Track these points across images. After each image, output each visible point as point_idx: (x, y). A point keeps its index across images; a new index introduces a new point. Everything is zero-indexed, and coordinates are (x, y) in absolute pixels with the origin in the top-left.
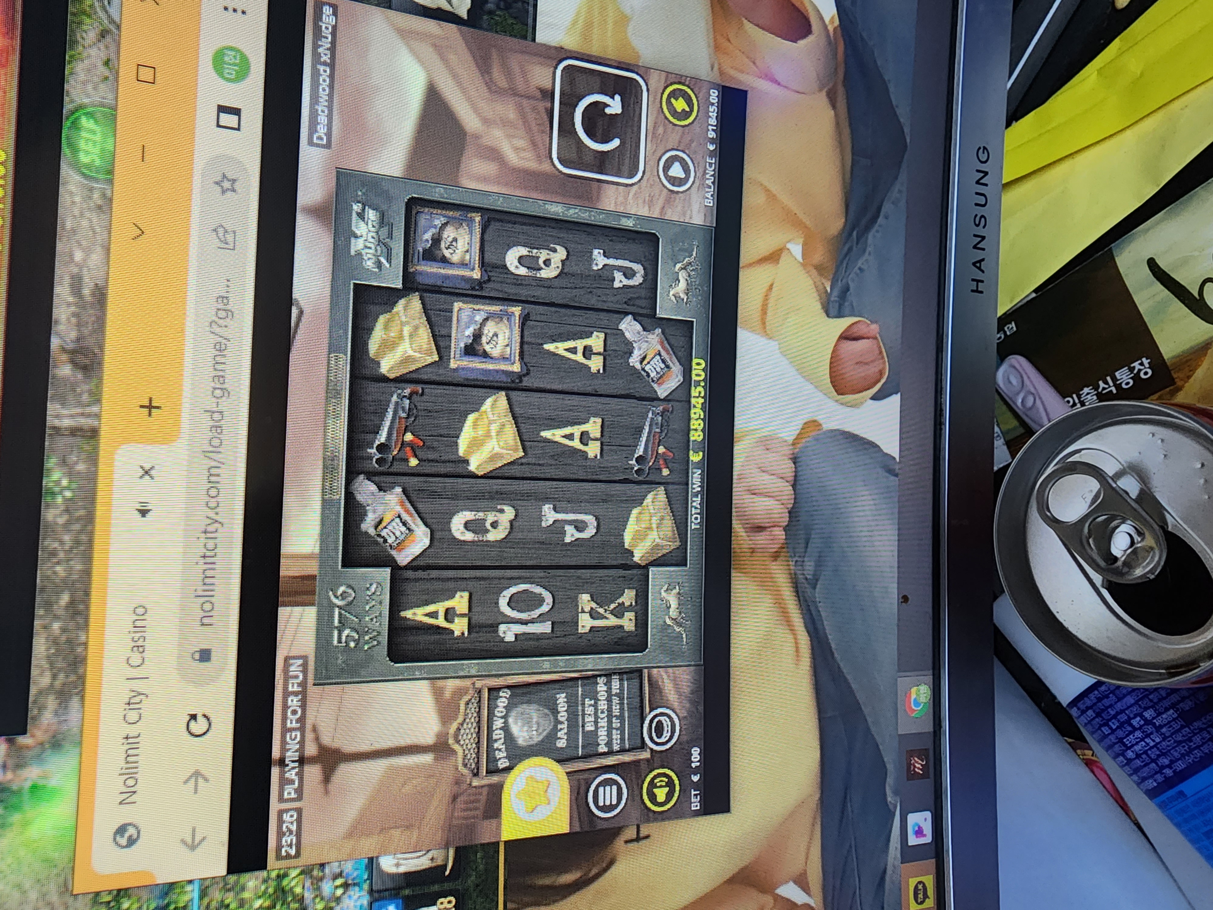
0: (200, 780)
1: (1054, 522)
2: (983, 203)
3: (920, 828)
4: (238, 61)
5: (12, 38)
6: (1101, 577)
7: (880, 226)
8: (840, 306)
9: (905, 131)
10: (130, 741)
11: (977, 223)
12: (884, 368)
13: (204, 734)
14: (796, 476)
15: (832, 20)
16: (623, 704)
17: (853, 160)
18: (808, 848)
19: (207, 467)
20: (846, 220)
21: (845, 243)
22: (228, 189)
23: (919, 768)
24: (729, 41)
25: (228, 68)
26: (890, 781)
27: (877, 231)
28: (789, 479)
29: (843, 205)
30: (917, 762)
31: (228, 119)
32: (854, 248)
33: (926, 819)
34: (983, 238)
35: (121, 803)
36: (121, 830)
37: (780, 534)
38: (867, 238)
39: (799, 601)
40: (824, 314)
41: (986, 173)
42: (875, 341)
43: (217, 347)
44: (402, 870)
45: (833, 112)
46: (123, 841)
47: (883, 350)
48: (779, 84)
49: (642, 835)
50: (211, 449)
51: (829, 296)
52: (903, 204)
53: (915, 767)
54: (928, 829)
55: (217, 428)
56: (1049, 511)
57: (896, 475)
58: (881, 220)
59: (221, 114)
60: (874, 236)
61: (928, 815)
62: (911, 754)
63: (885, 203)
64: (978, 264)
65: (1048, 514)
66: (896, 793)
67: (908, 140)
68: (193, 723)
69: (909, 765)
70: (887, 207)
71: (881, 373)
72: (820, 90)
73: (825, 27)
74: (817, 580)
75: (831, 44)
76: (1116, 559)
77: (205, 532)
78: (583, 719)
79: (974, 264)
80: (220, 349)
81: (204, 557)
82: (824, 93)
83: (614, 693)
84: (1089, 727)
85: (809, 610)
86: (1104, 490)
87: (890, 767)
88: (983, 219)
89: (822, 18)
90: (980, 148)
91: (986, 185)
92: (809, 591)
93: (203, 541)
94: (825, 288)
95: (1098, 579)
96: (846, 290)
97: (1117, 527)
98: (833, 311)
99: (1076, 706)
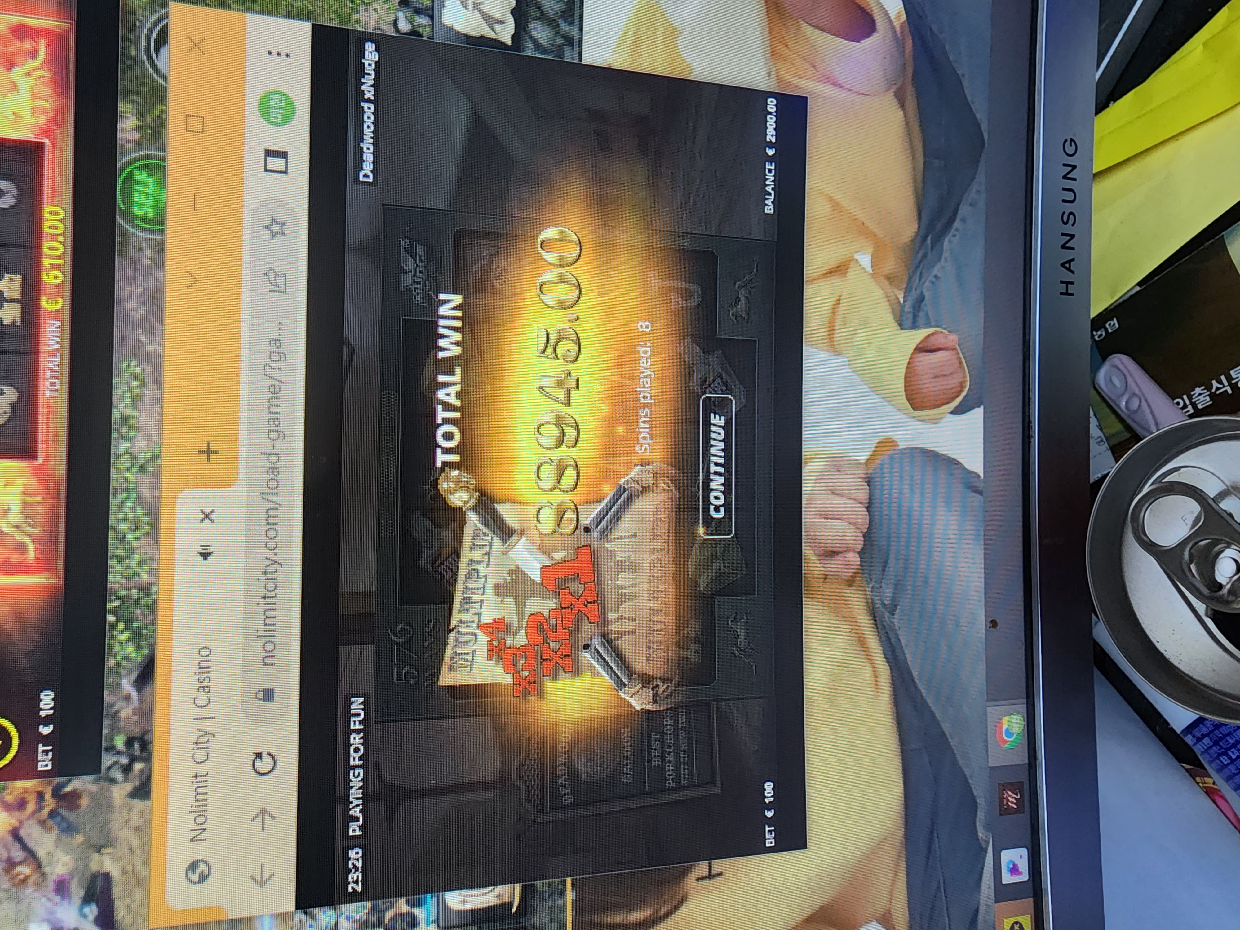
0: (267, 818)
1: (1151, 547)
2: (1072, 199)
3: (1015, 866)
4: (283, 104)
5: (67, 98)
6: (1204, 606)
7: (957, 230)
8: (915, 317)
9: (983, 129)
10: (199, 779)
11: (1065, 220)
12: (965, 381)
13: (270, 772)
14: (870, 498)
15: (898, 16)
16: (691, 738)
17: (925, 163)
18: (893, 885)
19: (264, 509)
20: (919, 227)
21: (920, 248)
22: (277, 233)
23: (1012, 802)
24: (787, 46)
25: (274, 113)
26: (981, 815)
27: (954, 236)
28: (863, 500)
29: (915, 210)
30: (1010, 796)
31: (276, 163)
32: (929, 255)
33: (1021, 857)
34: (1072, 236)
35: (192, 840)
36: (193, 866)
37: (854, 559)
38: (943, 242)
39: (877, 628)
40: (898, 328)
41: (1074, 167)
42: (954, 352)
43: (272, 390)
44: (468, 906)
45: (901, 113)
46: (195, 877)
47: (964, 361)
48: (841, 86)
49: (714, 872)
50: (268, 491)
51: (902, 307)
52: (982, 204)
53: (1008, 800)
54: (1024, 866)
55: (274, 470)
56: (1146, 535)
57: (981, 493)
58: (957, 224)
59: (268, 158)
60: (950, 241)
61: (1024, 852)
62: (1004, 787)
63: (961, 205)
64: (1067, 265)
65: (1145, 538)
66: (988, 827)
67: (986, 137)
68: (258, 763)
69: (1001, 799)
70: (964, 210)
71: (962, 386)
72: (888, 90)
73: (891, 22)
74: (896, 606)
75: (899, 42)
76: (1220, 586)
77: (265, 573)
78: (650, 754)
79: (1063, 265)
80: (275, 391)
81: (265, 598)
82: (891, 94)
83: (681, 725)
84: (1206, 755)
85: (889, 639)
86: (1205, 513)
87: (981, 801)
88: (1071, 217)
89: (887, 14)
90: (1066, 141)
91: (1075, 179)
92: (887, 616)
93: (263, 581)
94: (897, 298)
95: (1201, 607)
96: (921, 299)
97: (1222, 552)
98: (908, 322)
99: (1191, 733)
